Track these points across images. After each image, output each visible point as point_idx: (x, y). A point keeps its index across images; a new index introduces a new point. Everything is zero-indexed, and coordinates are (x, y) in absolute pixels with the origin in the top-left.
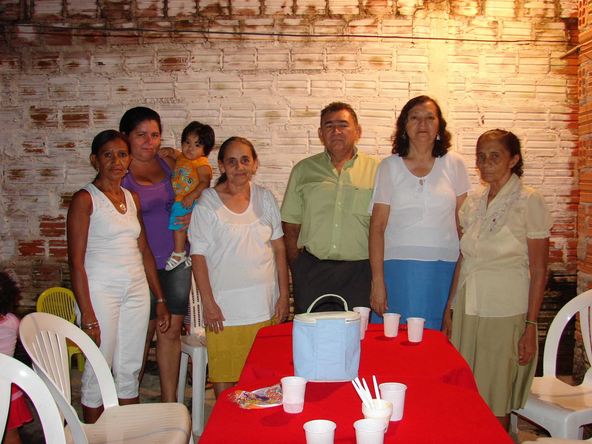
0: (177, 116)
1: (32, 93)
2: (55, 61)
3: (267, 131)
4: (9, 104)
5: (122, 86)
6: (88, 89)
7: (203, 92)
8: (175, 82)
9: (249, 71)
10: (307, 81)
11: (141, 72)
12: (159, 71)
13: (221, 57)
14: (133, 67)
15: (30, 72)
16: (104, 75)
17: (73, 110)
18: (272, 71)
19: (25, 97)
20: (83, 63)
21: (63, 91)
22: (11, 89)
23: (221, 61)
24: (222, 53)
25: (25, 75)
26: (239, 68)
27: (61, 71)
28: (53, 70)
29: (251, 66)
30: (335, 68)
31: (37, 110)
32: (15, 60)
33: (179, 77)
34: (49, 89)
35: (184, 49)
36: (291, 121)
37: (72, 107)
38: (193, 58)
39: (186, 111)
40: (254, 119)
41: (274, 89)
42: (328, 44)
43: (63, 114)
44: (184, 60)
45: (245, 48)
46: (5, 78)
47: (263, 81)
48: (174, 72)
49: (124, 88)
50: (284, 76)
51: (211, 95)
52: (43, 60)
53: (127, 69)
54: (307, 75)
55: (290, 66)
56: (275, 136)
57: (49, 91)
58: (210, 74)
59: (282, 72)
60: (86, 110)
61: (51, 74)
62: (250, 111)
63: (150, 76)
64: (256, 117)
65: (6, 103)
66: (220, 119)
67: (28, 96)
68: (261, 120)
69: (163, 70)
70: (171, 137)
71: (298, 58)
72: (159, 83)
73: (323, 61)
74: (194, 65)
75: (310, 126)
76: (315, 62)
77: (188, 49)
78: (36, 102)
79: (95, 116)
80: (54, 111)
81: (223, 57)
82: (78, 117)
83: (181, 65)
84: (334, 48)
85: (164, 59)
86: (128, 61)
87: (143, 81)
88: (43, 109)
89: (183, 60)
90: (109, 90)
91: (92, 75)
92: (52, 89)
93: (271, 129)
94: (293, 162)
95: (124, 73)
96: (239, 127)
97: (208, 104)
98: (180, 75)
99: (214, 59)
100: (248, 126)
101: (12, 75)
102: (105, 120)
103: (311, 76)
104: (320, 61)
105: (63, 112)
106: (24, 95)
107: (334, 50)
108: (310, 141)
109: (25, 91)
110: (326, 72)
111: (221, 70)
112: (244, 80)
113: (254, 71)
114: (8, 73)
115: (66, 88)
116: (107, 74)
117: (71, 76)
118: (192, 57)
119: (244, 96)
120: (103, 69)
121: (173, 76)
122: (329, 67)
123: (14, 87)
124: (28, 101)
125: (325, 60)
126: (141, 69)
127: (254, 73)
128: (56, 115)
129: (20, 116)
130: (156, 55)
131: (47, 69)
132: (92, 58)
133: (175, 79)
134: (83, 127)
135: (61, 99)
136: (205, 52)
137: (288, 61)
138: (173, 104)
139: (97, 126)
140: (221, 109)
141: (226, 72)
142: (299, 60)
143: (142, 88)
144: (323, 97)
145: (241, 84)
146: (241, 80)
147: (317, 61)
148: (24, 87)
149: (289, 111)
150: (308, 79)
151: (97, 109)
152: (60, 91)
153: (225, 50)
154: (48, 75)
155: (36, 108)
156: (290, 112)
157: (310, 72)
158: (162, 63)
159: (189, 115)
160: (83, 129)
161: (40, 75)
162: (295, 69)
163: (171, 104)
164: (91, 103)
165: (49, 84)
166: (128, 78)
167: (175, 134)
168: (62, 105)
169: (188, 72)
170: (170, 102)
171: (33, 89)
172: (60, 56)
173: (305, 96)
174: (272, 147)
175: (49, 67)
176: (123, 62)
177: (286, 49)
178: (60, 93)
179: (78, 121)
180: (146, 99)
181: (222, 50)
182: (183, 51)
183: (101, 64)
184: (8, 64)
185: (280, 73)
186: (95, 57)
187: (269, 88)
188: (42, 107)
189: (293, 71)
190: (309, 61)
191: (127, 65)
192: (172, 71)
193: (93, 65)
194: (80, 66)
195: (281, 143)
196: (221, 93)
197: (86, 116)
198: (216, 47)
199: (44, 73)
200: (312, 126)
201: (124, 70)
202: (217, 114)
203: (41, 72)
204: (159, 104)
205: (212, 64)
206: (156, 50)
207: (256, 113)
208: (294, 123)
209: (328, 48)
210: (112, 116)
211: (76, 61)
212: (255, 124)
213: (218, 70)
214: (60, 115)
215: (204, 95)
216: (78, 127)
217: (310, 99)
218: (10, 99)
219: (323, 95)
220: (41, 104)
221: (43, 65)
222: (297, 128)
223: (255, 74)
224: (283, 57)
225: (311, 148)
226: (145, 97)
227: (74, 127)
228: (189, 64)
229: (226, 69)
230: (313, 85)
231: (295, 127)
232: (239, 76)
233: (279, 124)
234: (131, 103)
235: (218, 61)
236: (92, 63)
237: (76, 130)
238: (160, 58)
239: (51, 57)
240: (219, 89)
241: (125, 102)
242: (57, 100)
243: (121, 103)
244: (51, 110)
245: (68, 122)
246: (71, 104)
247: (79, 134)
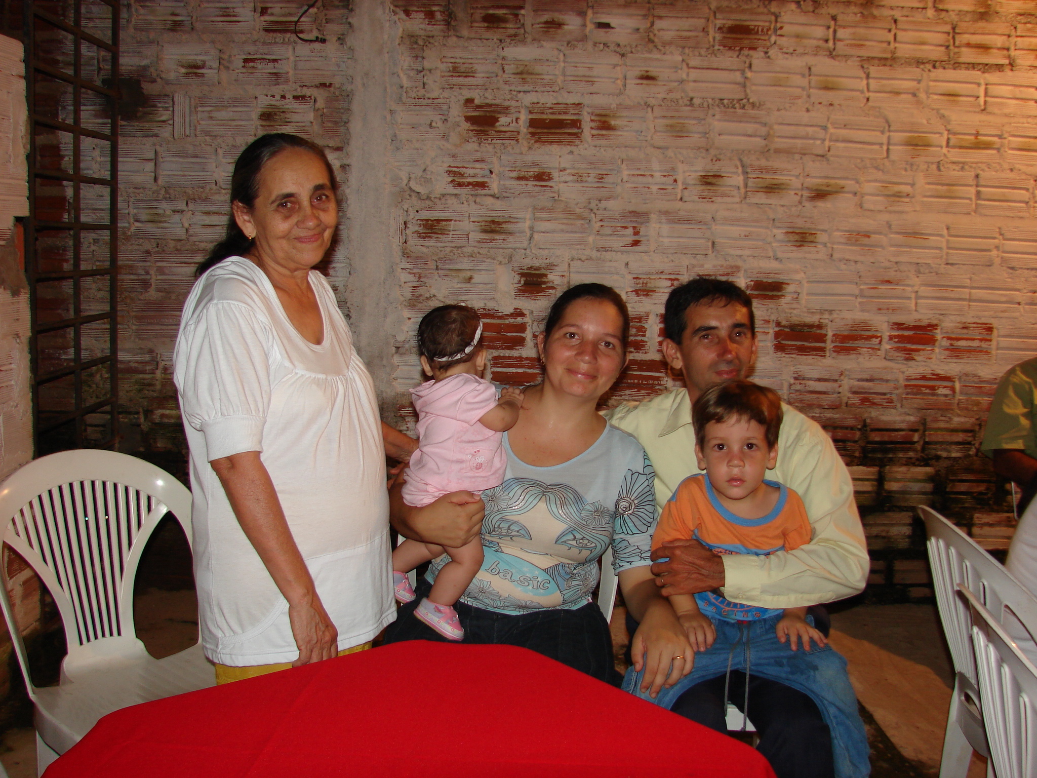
0: (749, 133)
1: (469, 74)
2: (516, 15)
3: (906, 170)
4: (422, 92)
5: (647, 71)
6: (581, 71)
7: (798, 91)
8: (747, 70)
9: (880, 59)
10: (979, 84)
11: (683, 48)
12: (717, 47)
13: (831, 30)
14: (668, 36)
15: (465, 32)
16: (612, 47)
17: (550, 111)
18: (919, 62)
19: (455, 80)
20: (572, 22)
21: (532, 74)
22: (427, 65)
23: (831, 37)
24: (832, 23)
25: (454, 39)
26: (864, 53)
27: (527, 35)
28: (512, 32)
29: (884, 51)
30: (1029, 63)
31: (478, 107)
32: (435, 8)
33: (755, 62)
34: (503, 69)
35: (765, 10)
36: (949, 155)
37: (549, 105)
38: (781, 28)
39: (765, 124)
40: (885, 148)
41: (922, 96)
42: (1019, 18)
43: (531, 116)
44: (765, 30)
45: (874, 17)
46: (416, 43)
47: (904, 79)
48: (745, 52)
49: (650, 74)
50: (939, 73)
51: (813, 99)
52: (491, 12)
53: (656, 40)
54: (979, 73)
55: (952, 55)
56: (921, 180)
57: (504, 72)
58: (810, 60)
59: (937, 64)
60: (576, 112)
61: (508, 40)
62: (878, 134)
63: (700, 55)
64: (889, 144)
65: (415, 90)
66: (827, 143)
67: (461, 79)
68: (898, 151)
69: (724, 47)
70: (735, 170)
71: (966, 42)
72: (717, 69)
73: (1008, 49)
74: (782, 41)
75: (980, 165)
76: (995, 51)
77: (773, 10)
78: (477, 91)
79: (593, 125)
80: (513, 110)
81: (835, 32)
82: (559, 124)
83: (759, 39)
84: (1029, 26)
85: (727, 26)
86: (659, 24)
87: (687, 65)
88: (490, 105)
89: (762, 31)
90: (621, 76)
91: (589, 45)
92: (510, 69)
93: (915, 167)
94: (948, 229)
95: (651, 46)
96: (859, 161)
97: (806, 115)
98: (757, 58)
99: (819, 32)
100: (875, 159)
101: (429, 37)
102: (611, 132)
103: (986, 75)
104: (1004, 49)
105: (530, 112)
106: (452, 76)
107: (1029, 30)
108: (978, 193)
109: (455, 71)
110: (1012, 70)
111: (832, 54)
112: (871, 75)
113: (889, 61)
114: (422, 33)
115: (538, 68)
116: (619, 45)
117: (548, 45)
118: (779, 25)
119: (870, 104)
120: (611, 37)
121: (743, 58)
122: (1018, 61)
123: (431, 60)
124: (460, 88)
125: (1012, 48)
126: (684, 43)
127: (889, 63)
128: (517, 119)
129: (443, 118)
130: (712, 18)
131: (501, 30)
132: (590, 13)
133: (747, 65)
134: (570, 143)
135: (526, 88)
136: (802, 19)
137: (947, 47)
138: (743, 111)
139: (598, 142)
140: (829, 126)
141: (839, 58)
142: (968, 45)
143: (684, 76)
144: (1006, 115)
145: (865, 82)
146: (864, 76)
147: (999, 49)
148: (453, 60)
149: (946, 137)
150: (982, 82)
151: (598, 112)
152: (524, 73)
153: (839, 17)
154: (501, 41)
155: (477, 102)
156: (948, 139)
157: (986, 68)
158: (723, 32)
159: (771, 132)
160: (569, 147)
161: (485, 41)
162: (961, 60)
163: (740, 111)
164: (586, 100)
165: (504, 58)
166: (658, 56)
167: (743, 166)
168: (528, 99)
169: (772, 52)
170: (737, 106)
171: (470, 66)
172: (527, 6)
173: (975, 112)
174: (913, 200)
175: (503, 25)
176: (649, 25)
177: (946, 23)
178: (524, 76)
179: (558, 131)
180: (692, 99)
181: (834, 18)
182: (762, 13)
183: (607, 26)
184: (422, 15)
185: (934, 67)
186: (594, 13)
187: (914, 95)
188: (487, 101)
189: (957, 65)
190: (984, 48)
191: (656, 32)
192: (741, 49)
193: (590, 26)
194: (566, 27)
195: (929, 194)
196: (830, 96)
197: (576, 124)
198: (824, 11)
199: (494, 36)
200: (983, 166)
201: (651, 41)
202: (821, 134)
203: (488, 35)
204: (717, 109)
205: (815, 43)
206: (713, 7)
207: (889, 138)
208: (954, 159)
209: (1019, 26)
210: (626, 126)
211: (558, 17)
212: (887, 157)
213: (825, 53)
214: (524, 117)
215: (799, 98)
216: (559, 142)
217: (983, 117)
218: (424, 84)
219: (1006, 111)
220: (486, 95)
221: (492, 21)
222: (957, 168)
223: (891, 66)
224: (940, 38)
225: (981, 205)
226: (691, 95)
227: (552, 142)
228: (773, 38)
229: (840, 53)
230: (990, 92)
231: (954, 167)
232: (862, 67)
233: (929, 159)
234: (663, 104)
235: (826, 38)
236: (588, 23)
237: (555, 148)
238: (719, 23)
239: (507, 7)
240: (827, 88)
241: (652, 102)
242: (519, 88)
243: (645, 103)
244: (507, 108)
245: (539, 133)
246: (547, 100)
247: (560, 157)
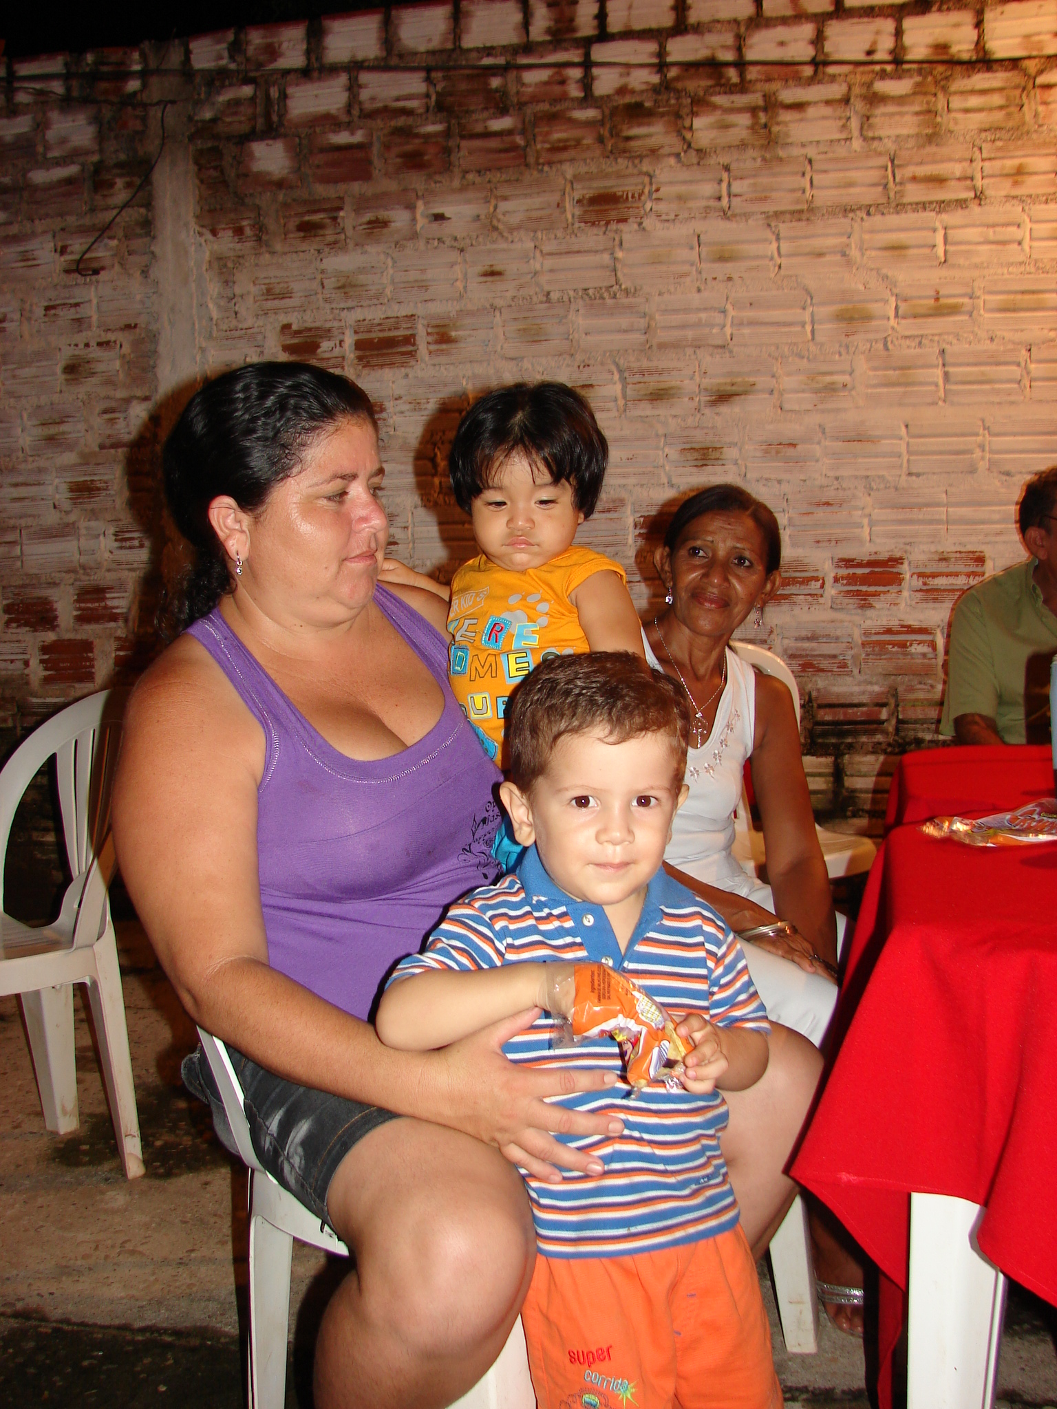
0: (624, 327)
1: (285, 295)
2: (335, 219)
3: (840, 355)
4: (234, 323)
5: (491, 266)
6: (413, 275)
7: (686, 268)
8: (617, 249)
9: (793, 213)
10: (935, 230)
11: (535, 232)
12: (577, 225)
13: (724, 185)
14: (514, 220)
15: (278, 247)
16: (448, 242)
17: (379, 328)
18: (847, 210)
19: (270, 304)
20: (399, 218)
21: (355, 286)
22: (238, 290)
23: (724, 193)
24: (725, 176)
25: (267, 256)
26: (771, 208)
27: (348, 241)
28: (330, 239)
29: (798, 202)
30: (1003, 193)
31: (298, 332)
32: (245, 223)
33: (626, 237)
34: (322, 284)
35: (635, 171)
36: (898, 328)
37: (377, 321)
38: (657, 190)
39: (645, 315)
40: (808, 328)
41: (854, 253)
42: (983, 135)
43: (357, 337)
44: (636, 195)
45: (781, 160)
46: (225, 266)
47: (827, 236)
48: (613, 226)
49: (497, 268)
50: (877, 219)
51: (704, 276)
52: (307, 218)
53: (501, 226)
54: (933, 214)
55: (892, 195)
56: (861, 365)
57: (323, 287)
58: (699, 226)
59: (872, 210)
60: (409, 325)
61: (327, 250)
62: (799, 311)
63: (556, 238)
64: (813, 322)
65: (226, 321)
66: (728, 330)
67: (276, 302)
68: (826, 330)
69: (586, 223)
70: (610, 377)
71: (911, 175)
72: (578, 252)
73: (972, 179)
74: (661, 207)
75: (946, 337)
76: (953, 183)
77: (645, 169)
78: (296, 314)
79: (430, 339)
80: (335, 332)
81: (729, 185)
82: (389, 343)
83: (629, 208)
84: (999, 144)
85: (587, 196)
86: (504, 206)
87: (541, 252)
88: (310, 329)
89: (633, 197)
90: (460, 276)
91: (421, 244)
92: (330, 283)
93: (852, 349)
94: (907, 426)
95: (495, 234)
96: (773, 348)
97: (696, 296)
98: (628, 231)
99: (708, 189)
100: (795, 344)
101: (239, 257)
102: (453, 345)
103: (944, 216)
104: (966, 178)
105: (356, 332)
106: (267, 300)
107: (999, 149)
108: (946, 374)
109: (270, 293)
110: (980, 205)
111: (726, 215)
112: (781, 235)
113: (804, 213)
114: (231, 254)
115: (362, 279)
116: (456, 239)
117: (372, 249)
118: (654, 188)
119: (782, 272)
120: (446, 229)
121: (611, 235)
122: (988, 193)
123: (244, 284)
124: (276, 313)
125: (978, 176)
126: (534, 224)
127: (804, 216)
128: (341, 342)
129: (259, 350)
130: (568, 189)
131: (318, 239)
132: (420, 205)
133: (617, 242)
134: (403, 365)
135: (350, 304)
136: (684, 175)
137: (885, 186)
138: (614, 301)
139: (437, 360)
140: (729, 307)
141: (738, 218)
142: (914, 179)
143: (538, 267)
144: (976, 266)
145: (774, 245)
146: (774, 238)
147: (959, 179)
148: (267, 281)
149: (894, 305)
150: (938, 225)
151: (434, 322)
152: (347, 287)
153: (733, 167)
154: (319, 251)
155: (294, 327)
156: (897, 308)
157: (942, 206)
158: (583, 205)
159: (653, 324)
160: (403, 369)
161: (301, 254)
162: (905, 200)
163: (609, 302)
164: (420, 310)
165: (323, 272)
166: (504, 245)
167: (620, 371)
168: (352, 317)
169: (647, 223)
170: (606, 295)
171: (286, 285)
172: (346, 208)
173: (931, 267)
174: (853, 393)
175: (321, 232)
176: (492, 209)
177: (880, 154)
178: (347, 290)
179: (390, 351)
180: (548, 293)
181: (727, 168)
182: (632, 175)
183: (439, 217)
184: (230, 233)
185: (868, 214)
186: (426, 204)
187: (844, 255)
188: (309, 325)
189: (900, 208)
190: (939, 181)
191: (501, 217)
192: (608, 223)
193: (421, 222)
194: (393, 224)
195: (875, 382)
196: (728, 268)
197: (410, 340)
198: (712, 161)
199: (311, 247)
200: (951, 338)
201: (496, 229)
202: (718, 318)
203: (304, 246)
204: (581, 302)
205: (704, 203)
206: (569, 176)
207: (812, 315)
208: (907, 333)
209: (984, 146)
210: (470, 336)
211: (383, 214)
212: (813, 339)
213: (717, 214)
214: (349, 340)
215: (687, 275)
216: (392, 364)
217: (944, 272)
218: (236, 313)
219: (976, 260)
220: (305, 318)
221: (308, 229)
222: (913, 344)
223: (808, 220)
224: (874, 175)
225: (950, 390)
226: (547, 288)
227: (382, 365)
228: (648, 205)
229: (737, 211)
230: (949, 238)
231: (908, 342)
232: (769, 225)
233: (872, 336)
234: (513, 304)
235: (717, 195)
236: (418, 216)
237: (387, 373)
238: (577, 196)
239: (324, 210)
240: (722, 259)
241: (499, 303)
242: (342, 305)
243: (492, 305)
244: (329, 330)
245: (367, 357)
246: (374, 314)
247: (393, 382)
